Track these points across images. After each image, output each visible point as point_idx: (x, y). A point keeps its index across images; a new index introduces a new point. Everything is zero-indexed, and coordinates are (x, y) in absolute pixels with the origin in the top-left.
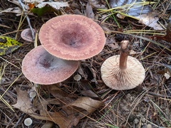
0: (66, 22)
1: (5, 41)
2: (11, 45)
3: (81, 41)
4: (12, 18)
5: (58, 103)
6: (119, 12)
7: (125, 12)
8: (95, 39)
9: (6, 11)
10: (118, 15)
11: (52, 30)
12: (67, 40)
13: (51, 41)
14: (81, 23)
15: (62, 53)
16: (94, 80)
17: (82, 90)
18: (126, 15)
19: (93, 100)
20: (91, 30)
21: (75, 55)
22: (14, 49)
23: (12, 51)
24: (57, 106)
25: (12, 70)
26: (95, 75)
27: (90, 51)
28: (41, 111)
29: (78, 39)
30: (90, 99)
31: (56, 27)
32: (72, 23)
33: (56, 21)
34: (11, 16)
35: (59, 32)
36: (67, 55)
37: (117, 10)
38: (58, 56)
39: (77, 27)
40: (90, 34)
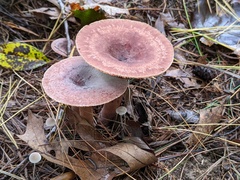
0: (119, 29)
1: (27, 52)
2: (34, 59)
3: (136, 58)
4: (44, 23)
5: (86, 149)
6: (205, 35)
7: (214, 37)
8: (157, 55)
9: (38, 11)
10: (202, 40)
11: (96, 35)
12: (115, 52)
13: (92, 47)
14: (141, 33)
15: (105, 64)
16: (148, 124)
17: (126, 135)
18: (215, 41)
19: (139, 150)
20: (153, 44)
21: (122, 70)
22: (38, 65)
23: (34, 67)
24: (83, 152)
25: (28, 93)
26: (150, 117)
27: (147, 70)
28: (58, 153)
29: (133, 53)
30: (136, 147)
31: (104, 32)
32: (127, 30)
33: (106, 25)
34: (44, 20)
35: (107, 39)
36: (111, 69)
37: (202, 32)
38: (97, 67)
39: (134, 38)
40: (152, 49)
